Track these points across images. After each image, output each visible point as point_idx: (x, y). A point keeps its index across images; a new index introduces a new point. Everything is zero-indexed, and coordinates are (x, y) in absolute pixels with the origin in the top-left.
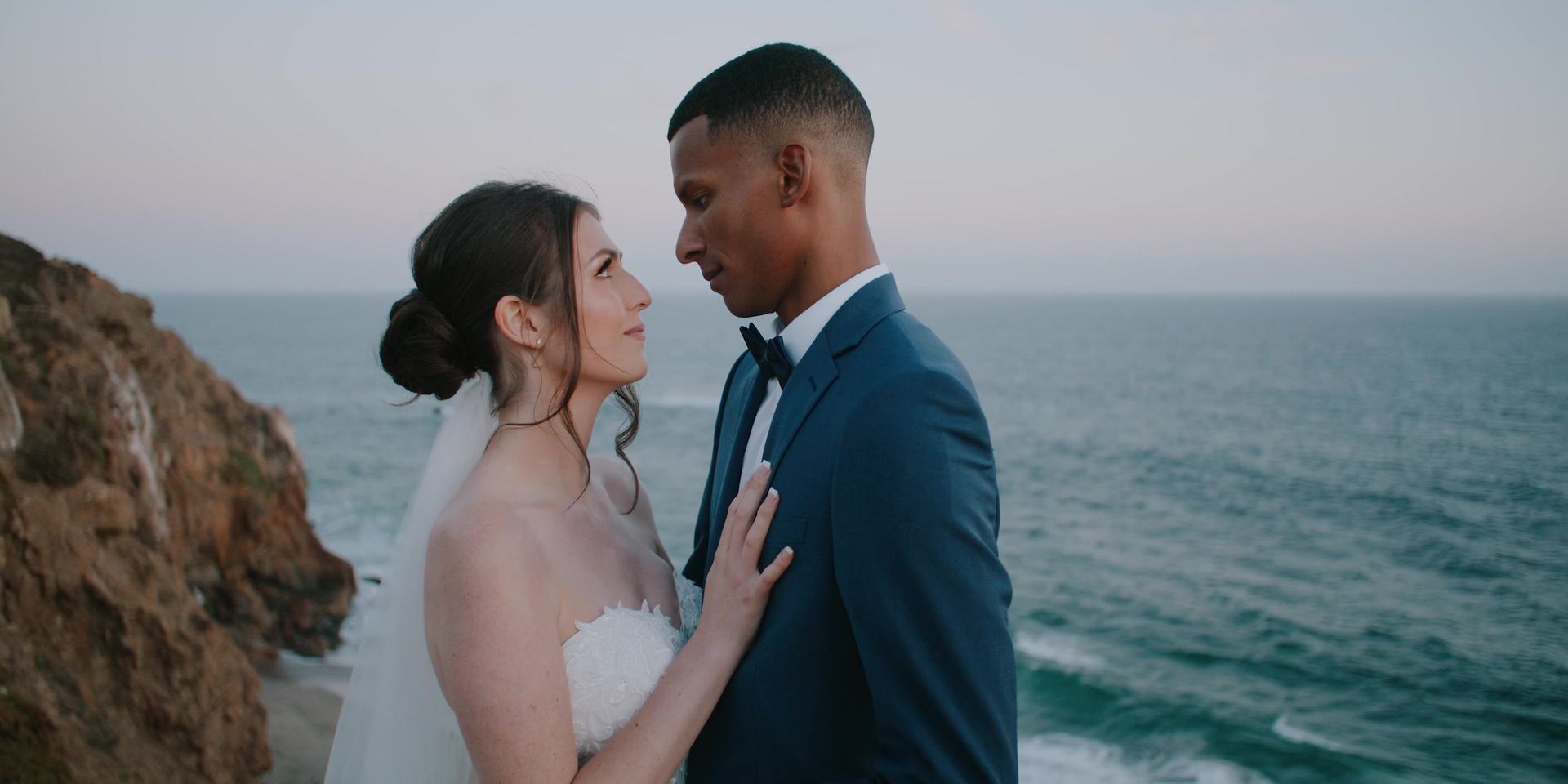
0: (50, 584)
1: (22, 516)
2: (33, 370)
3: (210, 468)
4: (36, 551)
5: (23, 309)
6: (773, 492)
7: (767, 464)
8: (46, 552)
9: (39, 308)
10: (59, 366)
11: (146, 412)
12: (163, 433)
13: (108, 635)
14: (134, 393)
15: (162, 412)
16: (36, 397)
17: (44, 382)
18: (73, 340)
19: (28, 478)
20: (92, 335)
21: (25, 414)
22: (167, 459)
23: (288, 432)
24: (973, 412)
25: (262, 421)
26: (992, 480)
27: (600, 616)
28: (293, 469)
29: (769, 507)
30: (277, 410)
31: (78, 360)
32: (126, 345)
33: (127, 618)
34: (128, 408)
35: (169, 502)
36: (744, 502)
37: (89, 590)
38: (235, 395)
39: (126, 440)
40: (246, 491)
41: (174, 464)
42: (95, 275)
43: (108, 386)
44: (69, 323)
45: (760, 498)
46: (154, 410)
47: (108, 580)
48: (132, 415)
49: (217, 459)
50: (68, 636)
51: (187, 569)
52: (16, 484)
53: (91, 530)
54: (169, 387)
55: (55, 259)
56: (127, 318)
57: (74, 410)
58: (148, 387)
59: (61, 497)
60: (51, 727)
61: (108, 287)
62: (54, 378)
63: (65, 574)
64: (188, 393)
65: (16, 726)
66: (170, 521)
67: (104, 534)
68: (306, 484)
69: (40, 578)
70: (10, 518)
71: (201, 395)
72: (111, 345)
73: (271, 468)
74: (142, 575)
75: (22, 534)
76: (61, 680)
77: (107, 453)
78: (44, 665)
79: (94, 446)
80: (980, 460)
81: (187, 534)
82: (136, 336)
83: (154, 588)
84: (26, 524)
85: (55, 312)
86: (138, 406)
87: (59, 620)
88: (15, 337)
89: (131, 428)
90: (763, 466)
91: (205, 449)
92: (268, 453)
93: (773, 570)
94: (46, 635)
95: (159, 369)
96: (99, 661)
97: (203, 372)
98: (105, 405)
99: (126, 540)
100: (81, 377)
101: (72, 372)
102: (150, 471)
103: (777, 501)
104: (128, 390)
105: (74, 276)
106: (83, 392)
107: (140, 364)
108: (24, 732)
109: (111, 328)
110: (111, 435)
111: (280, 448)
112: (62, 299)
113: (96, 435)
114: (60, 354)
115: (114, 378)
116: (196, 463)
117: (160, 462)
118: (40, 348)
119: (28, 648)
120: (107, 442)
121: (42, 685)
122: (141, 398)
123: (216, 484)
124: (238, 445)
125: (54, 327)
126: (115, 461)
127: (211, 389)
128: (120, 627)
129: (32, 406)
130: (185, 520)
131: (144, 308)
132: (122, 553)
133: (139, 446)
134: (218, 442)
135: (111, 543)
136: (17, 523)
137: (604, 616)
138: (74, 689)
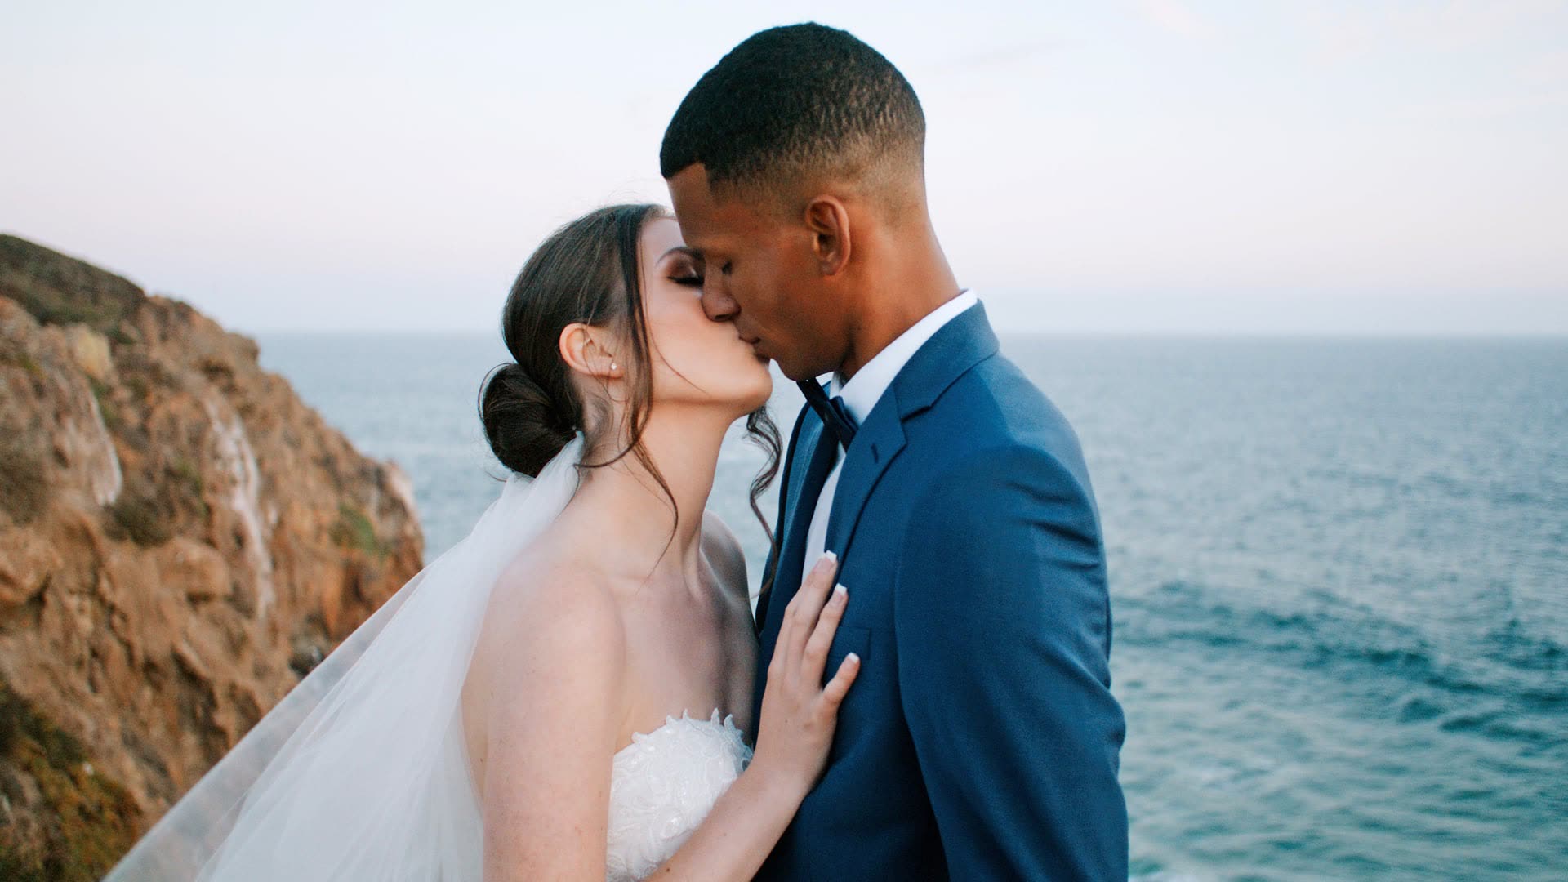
0: (139, 654)
1: (110, 578)
2: (132, 417)
3: (320, 528)
4: (124, 618)
5: (123, 350)
6: (840, 589)
7: (832, 556)
8: (134, 617)
9: (139, 349)
10: (159, 414)
11: (252, 466)
12: (269, 488)
13: (200, 712)
14: (238, 443)
15: (269, 464)
16: (136, 446)
17: (144, 430)
18: (172, 384)
19: (116, 536)
20: (194, 380)
21: (123, 466)
22: (273, 517)
23: (404, 488)
24: (1075, 498)
25: (378, 476)
26: (1100, 583)
27: (661, 726)
28: (409, 530)
29: (835, 607)
30: (392, 463)
31: (177, 405)
32: (230, 390)
33: (220, 693)
34: (231, 460)
35: (275, 564)
36: (802, 604)
37: (180, 661)
38: (347, 447)
39: (229, 495)
40: (358, 554)
41: (281, 523)
42: (198, 314)
43: (210, 436)
44: (170, 366)
45: (825, 596)
46: (260, 462)
47: (198, 650)
48: (236, 468)
49: (329, 517)
50: (157, 711)
51: (293, 639)
52: (104, 543)
53: (182, 595)
54: (276, 435)
55: (157, 297)
56: (231, 360)
57: (175, 462)
58: (253, 436)
59: (151, 557)
60: (138, 811)
61: (212, 326)
62: (154, 425)
63: (154, 643)
64: (295, 443)
65: (101, 808)
66: (277, 585)
67: (196, 599)
68: (422, 547)
69: (128, 646)
70: (97, 580)
71: (310, 446)
72: (214, 390)
73: (385, 528)
74: (236, 645)
75: (109, 597)
76: (149, 759)
77: (209, 510)
78: (132, 742)
79: (196, 502)
80: (1084, 558)
81: (294, 600)
82: (241, 380)
83: (249, 659)
84: (114, 587)
85: (157, 353)
86: (242, 458)
87: (148, 693)
88: (114, 380)
89: (234, 482)
90: (826, 558)
91: (314, 507)
92: (383, 511)
93: (838, 685)
94: (134, 709)
95: (265, 417)
96: (190, 740)
97: (312, 421)
98: (206, 455)
99: (219, 606)
100: (183, 425)
101: (173, 420)
102: (255, 531)
103: (844, 601)
104: (231, 439)
105: (174, 315)
106: (184, 441)
107: (245, 411)
108: (109, 815)
109: (214, 371)
110: (214, 489)
111: (394, 506)
112: (164, 338)
113: (197, 489)
114: (160, 399)
115: (217, 427)
116: (303, 522)
117: (266, 520)
118: (140, 393)
119: (114, 722)
120: (208, 497)
121: (129, 764)
122: (247, 448)
123: (325, 545)
124: (349, 502)
125: (155, 370)
126: (217, 518)
127: (321, 439)
128: (211, 703)
129: (131, 456)
130: (292, 586)
131: (251, 350)
132: (215, 621)
133: (243, 503)
134: (330, 498)
135: (203, 609)
136: (105, 585)
137: (665, 727)
138: (163, 770)
